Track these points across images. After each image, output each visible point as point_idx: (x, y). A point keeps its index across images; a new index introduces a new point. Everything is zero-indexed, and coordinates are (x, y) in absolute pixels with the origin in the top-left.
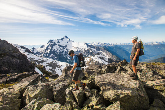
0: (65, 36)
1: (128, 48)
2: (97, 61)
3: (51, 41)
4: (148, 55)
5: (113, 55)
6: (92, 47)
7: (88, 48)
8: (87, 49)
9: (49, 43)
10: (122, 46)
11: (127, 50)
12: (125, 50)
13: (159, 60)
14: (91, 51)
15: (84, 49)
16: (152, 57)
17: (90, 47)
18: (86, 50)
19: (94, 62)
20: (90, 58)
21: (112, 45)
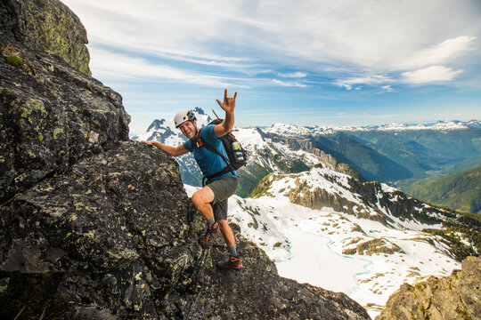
0: (197, 108)
1: (375, 141)
2: (322, 188)
3: (158, 123)
4: (435, 161)
5: (338, 162)
6: (275, 138)
7: (265, 143)
8: (262, 144)
9: (153, 130)
10: (357, 136)
11: (373, 145)
12: (367, 144)
13: (470, 175)
14: (274, 152)
15: (252, 146)
16: (445, 166)
17: (270, 140)
18: (260, 147)
19: (312, 190)
20: (298, 180)
21: (330, 132)
